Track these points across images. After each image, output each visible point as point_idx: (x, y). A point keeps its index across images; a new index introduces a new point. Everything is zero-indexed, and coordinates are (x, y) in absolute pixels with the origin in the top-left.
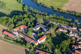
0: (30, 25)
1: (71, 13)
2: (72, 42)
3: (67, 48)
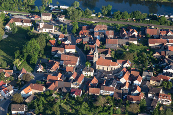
2: (48, 44)
3: (41, 56)
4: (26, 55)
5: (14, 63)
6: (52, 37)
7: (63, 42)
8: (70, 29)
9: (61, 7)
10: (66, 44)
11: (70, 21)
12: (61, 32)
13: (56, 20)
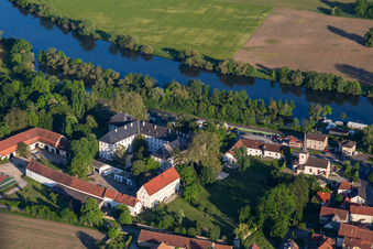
0: (80, 127)
1: (284, 80)
2: (314, 200)
3: (295, 223)
4: (263, 217)
5: (237, 231)
6: (323, 186)
7: (347, 199)
8: (366, 172)
9: (350, 124)
10: (354, 204)
11: (367, 156)
12: (345, 177)
13: (336, 150)
